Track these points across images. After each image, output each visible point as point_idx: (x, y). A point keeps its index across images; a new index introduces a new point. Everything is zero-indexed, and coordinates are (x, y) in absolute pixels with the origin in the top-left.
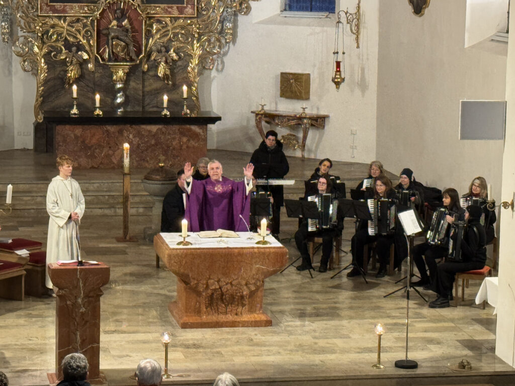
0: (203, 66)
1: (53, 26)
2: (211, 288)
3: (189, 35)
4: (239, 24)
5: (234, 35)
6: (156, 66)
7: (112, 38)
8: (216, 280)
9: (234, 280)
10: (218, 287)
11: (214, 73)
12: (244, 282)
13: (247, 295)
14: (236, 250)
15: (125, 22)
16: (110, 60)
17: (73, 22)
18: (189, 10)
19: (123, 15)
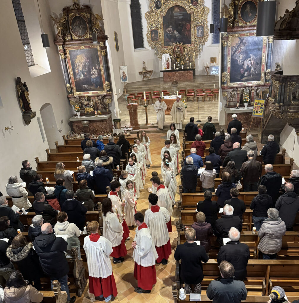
0: (196, 57)
1: (165, 51)
3: (192, 50)
4: (203, 47)
5: (202, 50)
6: (185, 58)
7: (176, 53)
11: (199, 58)
15: (179, 49)
16: (176, 57)
17: (169, 50)
18: (192, 45)
19: (179, 47)
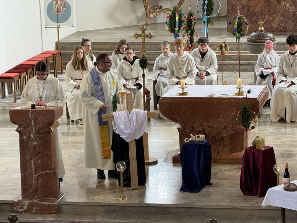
2: (196, 131)
8: (200, 124)
9: (214, 124)
10: (202, 130)
12: (223, 127)
13: (226, 137)
14: (216, 100)
